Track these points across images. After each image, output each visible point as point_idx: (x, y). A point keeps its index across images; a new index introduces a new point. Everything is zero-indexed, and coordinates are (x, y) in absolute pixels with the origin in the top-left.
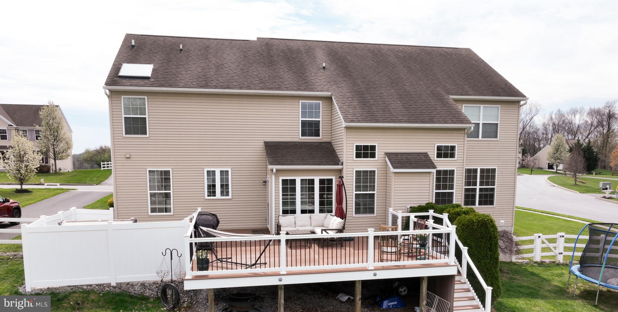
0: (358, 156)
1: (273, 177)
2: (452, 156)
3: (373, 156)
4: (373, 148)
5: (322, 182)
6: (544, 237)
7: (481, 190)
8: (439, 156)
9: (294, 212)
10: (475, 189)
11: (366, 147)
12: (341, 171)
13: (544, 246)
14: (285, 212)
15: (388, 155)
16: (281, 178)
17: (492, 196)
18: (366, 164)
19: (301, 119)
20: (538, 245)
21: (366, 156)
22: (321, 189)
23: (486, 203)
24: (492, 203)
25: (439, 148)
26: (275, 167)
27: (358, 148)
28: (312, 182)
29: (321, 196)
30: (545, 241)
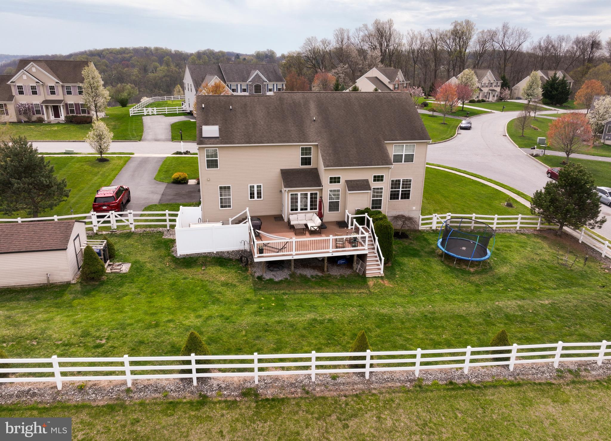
0: (331, 182)
1: (286, 193)
2: (382, 180)
3: (339, 182)
4: (339, 178)
5: (311, 194)
6: (438, 216)
7: (402, 191)
8: (374, 180)
9: (297, 210)
10: (399, 191)
11: (335, 178)
12: (322, 189)
13: (438, 220)
14: (292, 210)
15: (347, 182)
16: (290, 194)
17: (409, 194)
18: (335, 186)
19: (301, 156)
20: (435, 220)
21: (335, 182)
22: (311, 198)
23: (405, 198)
24: (408, 198)
25: (375, 177)
26: (287, 189)
27: (331, 178)
28: (306, 194)
29: (311, 202)
30: (439, 218)
